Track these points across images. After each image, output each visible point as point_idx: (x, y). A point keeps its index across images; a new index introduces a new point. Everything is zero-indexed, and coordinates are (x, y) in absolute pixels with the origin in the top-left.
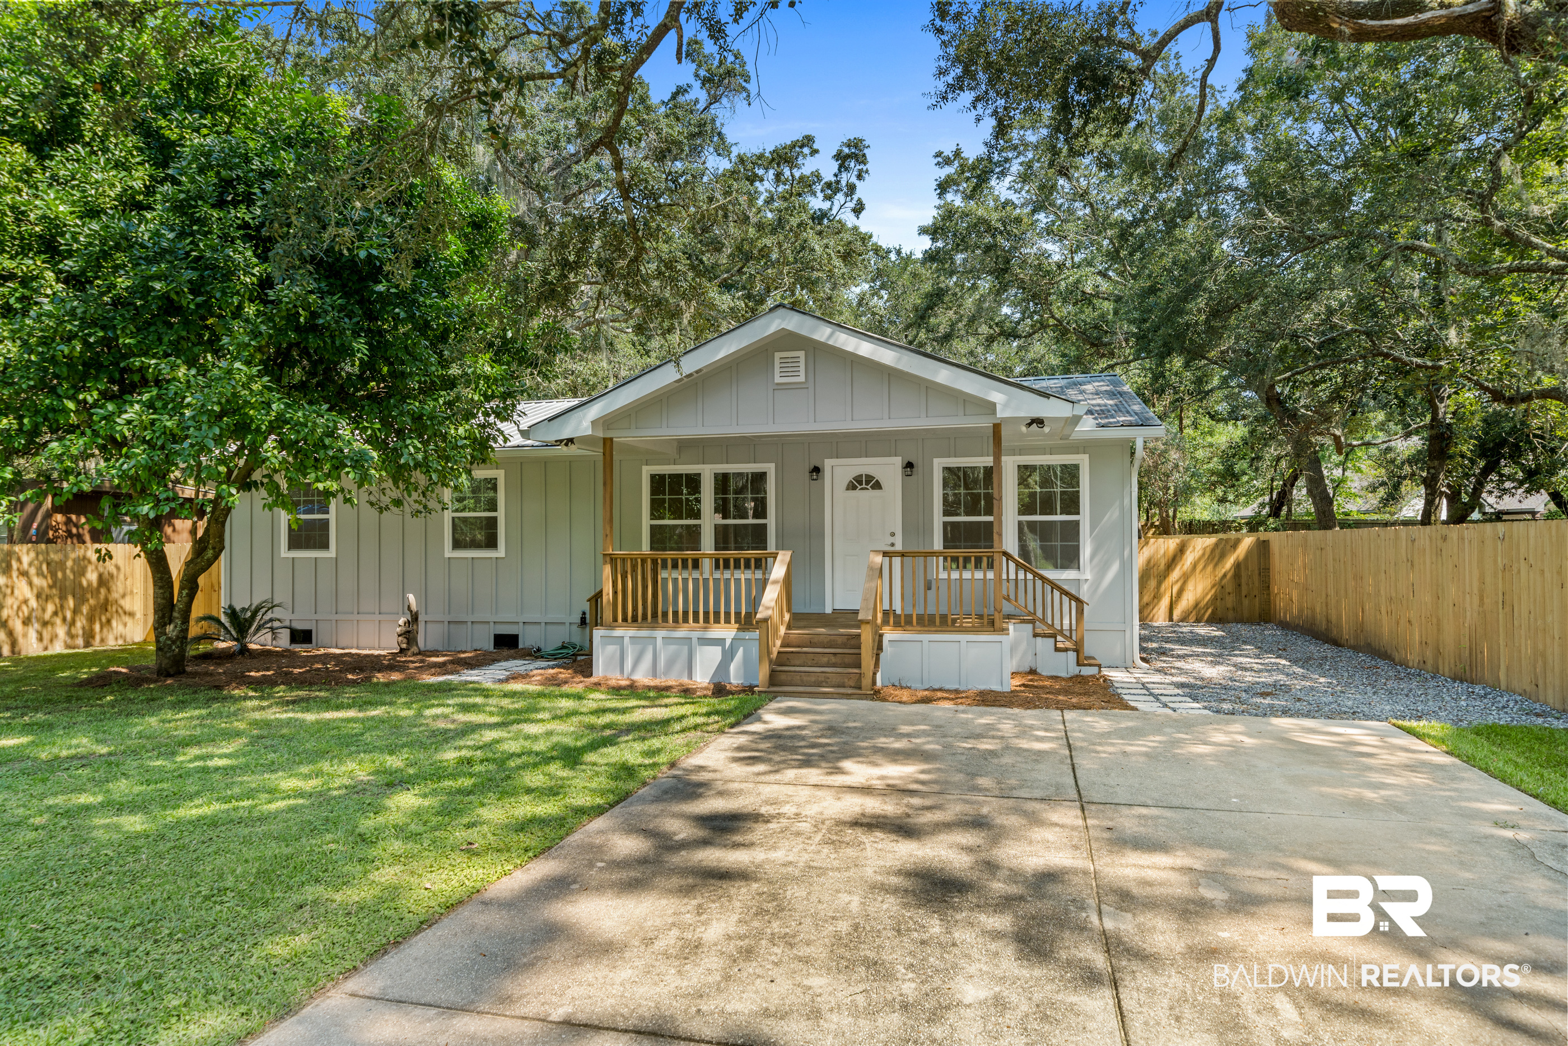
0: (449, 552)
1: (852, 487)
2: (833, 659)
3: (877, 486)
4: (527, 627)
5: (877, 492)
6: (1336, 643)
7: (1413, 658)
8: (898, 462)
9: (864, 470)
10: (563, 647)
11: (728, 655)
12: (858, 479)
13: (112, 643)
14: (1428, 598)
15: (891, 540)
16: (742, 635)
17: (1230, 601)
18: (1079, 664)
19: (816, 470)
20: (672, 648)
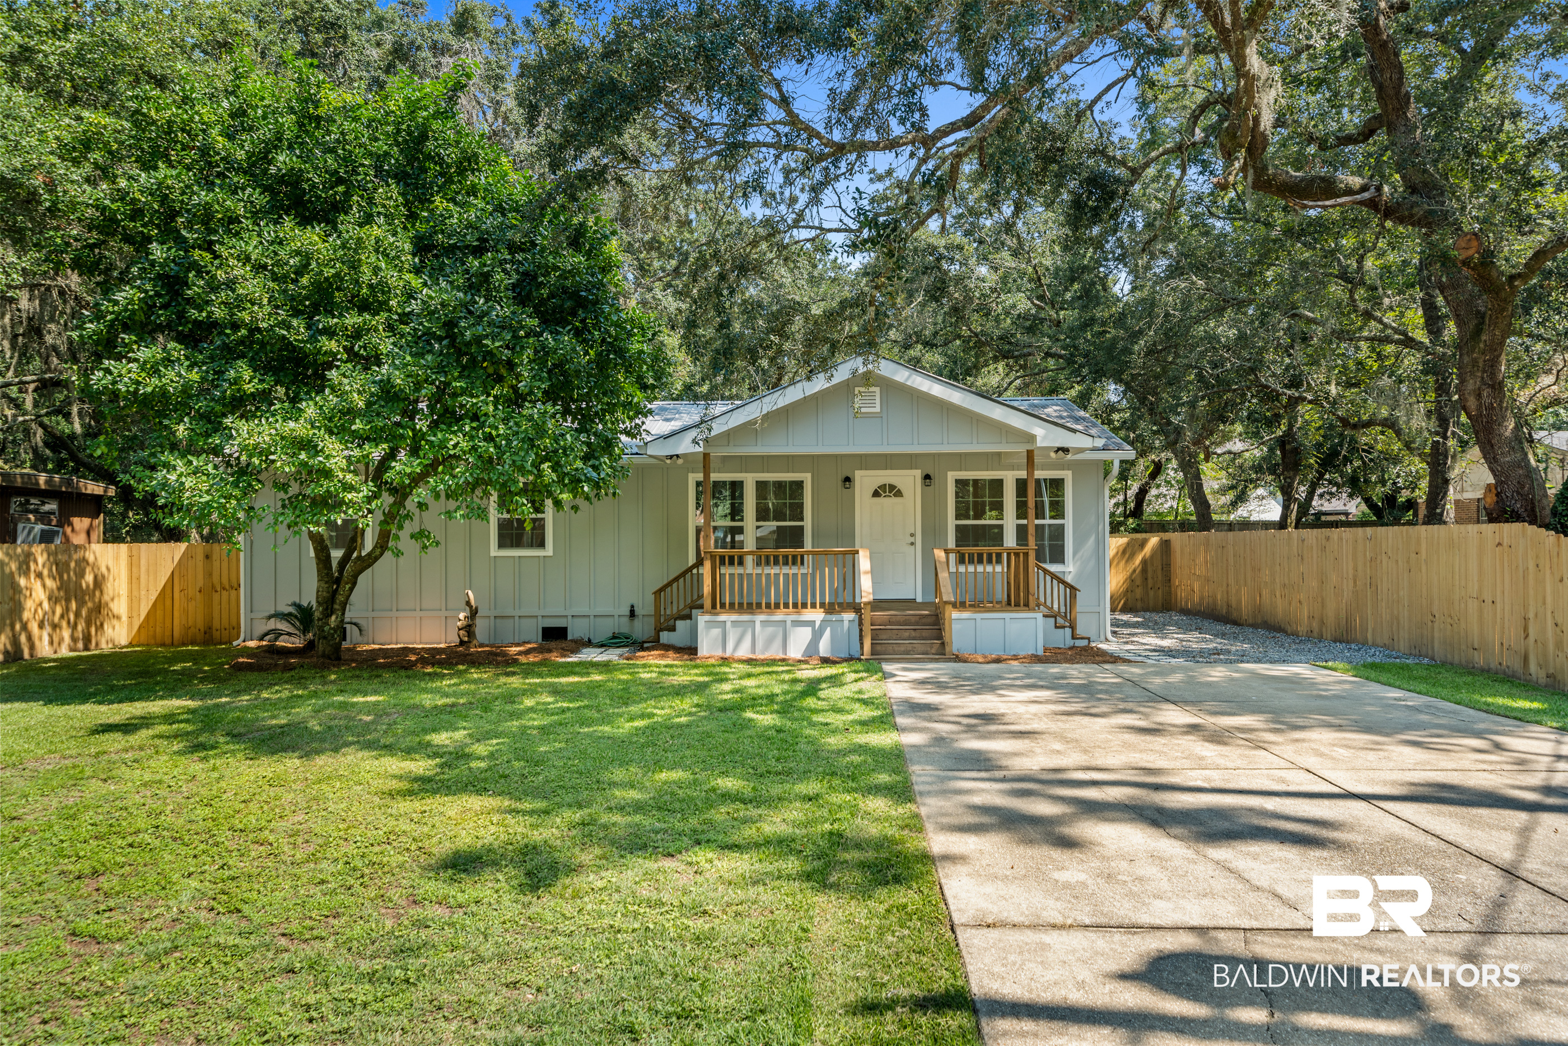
0: (494, 551)
1: (876, 494)
2: (913, 634)
3: (899, 494)
4: (576, 620)
5: (898, 500)
6: (1235, 623)
7: (1302, 629)
8: (918, 474)
9: (888, 481)
10: (614, 637)
11: (817, 635)
12: (883, 487)
13: (106, 648)
14: (1314, 584)
15: (912, 539)
16: (829, 617)
17: (1139, 593)
18: (1073, 637)
19: (847, 479)
20: (770, 630)
